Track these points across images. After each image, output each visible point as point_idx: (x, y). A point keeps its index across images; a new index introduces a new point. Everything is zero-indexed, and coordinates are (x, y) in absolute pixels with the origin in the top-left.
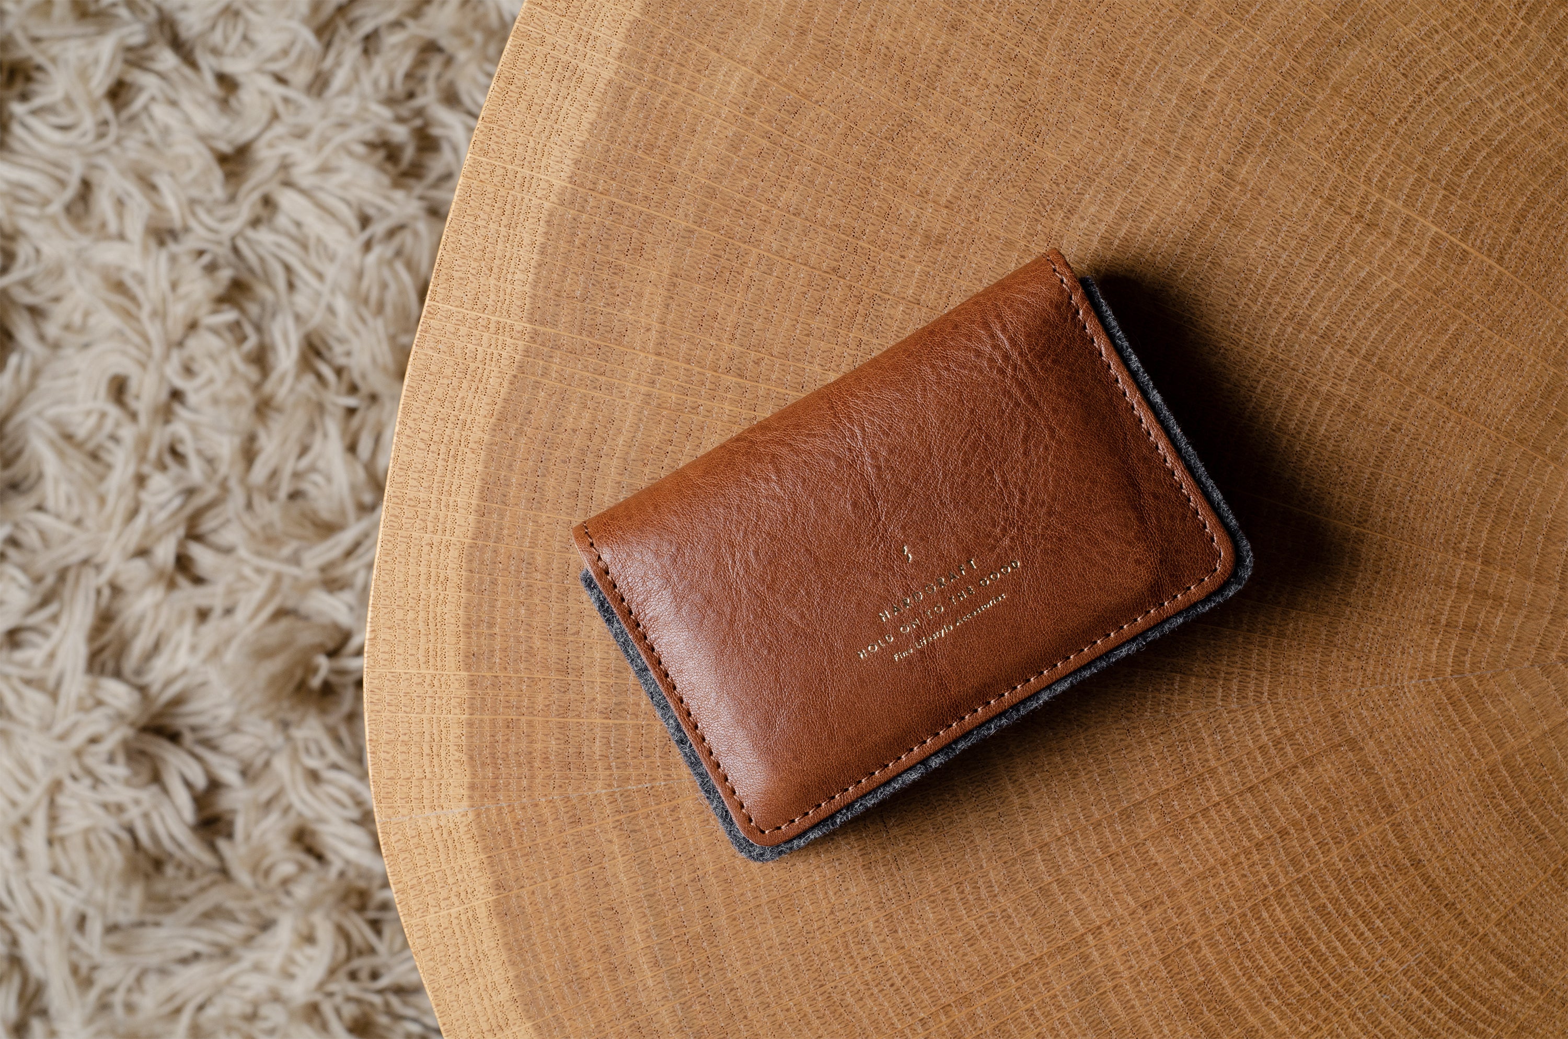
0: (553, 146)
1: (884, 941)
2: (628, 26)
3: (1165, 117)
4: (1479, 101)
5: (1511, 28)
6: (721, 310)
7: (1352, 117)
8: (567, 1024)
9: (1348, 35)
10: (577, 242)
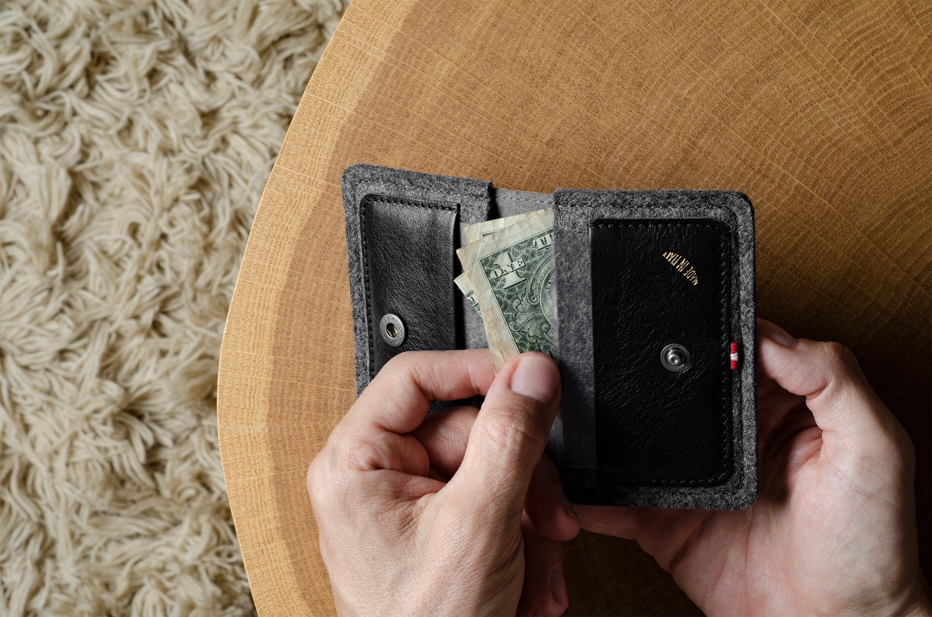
0: (349, 92)
2: (394, 35)
3: (664, 110)
4: (827, 119)
5: (848, 83)
7: (761, 120)
8: (304, 544)
9: (763, 77)
10: (355, 142)
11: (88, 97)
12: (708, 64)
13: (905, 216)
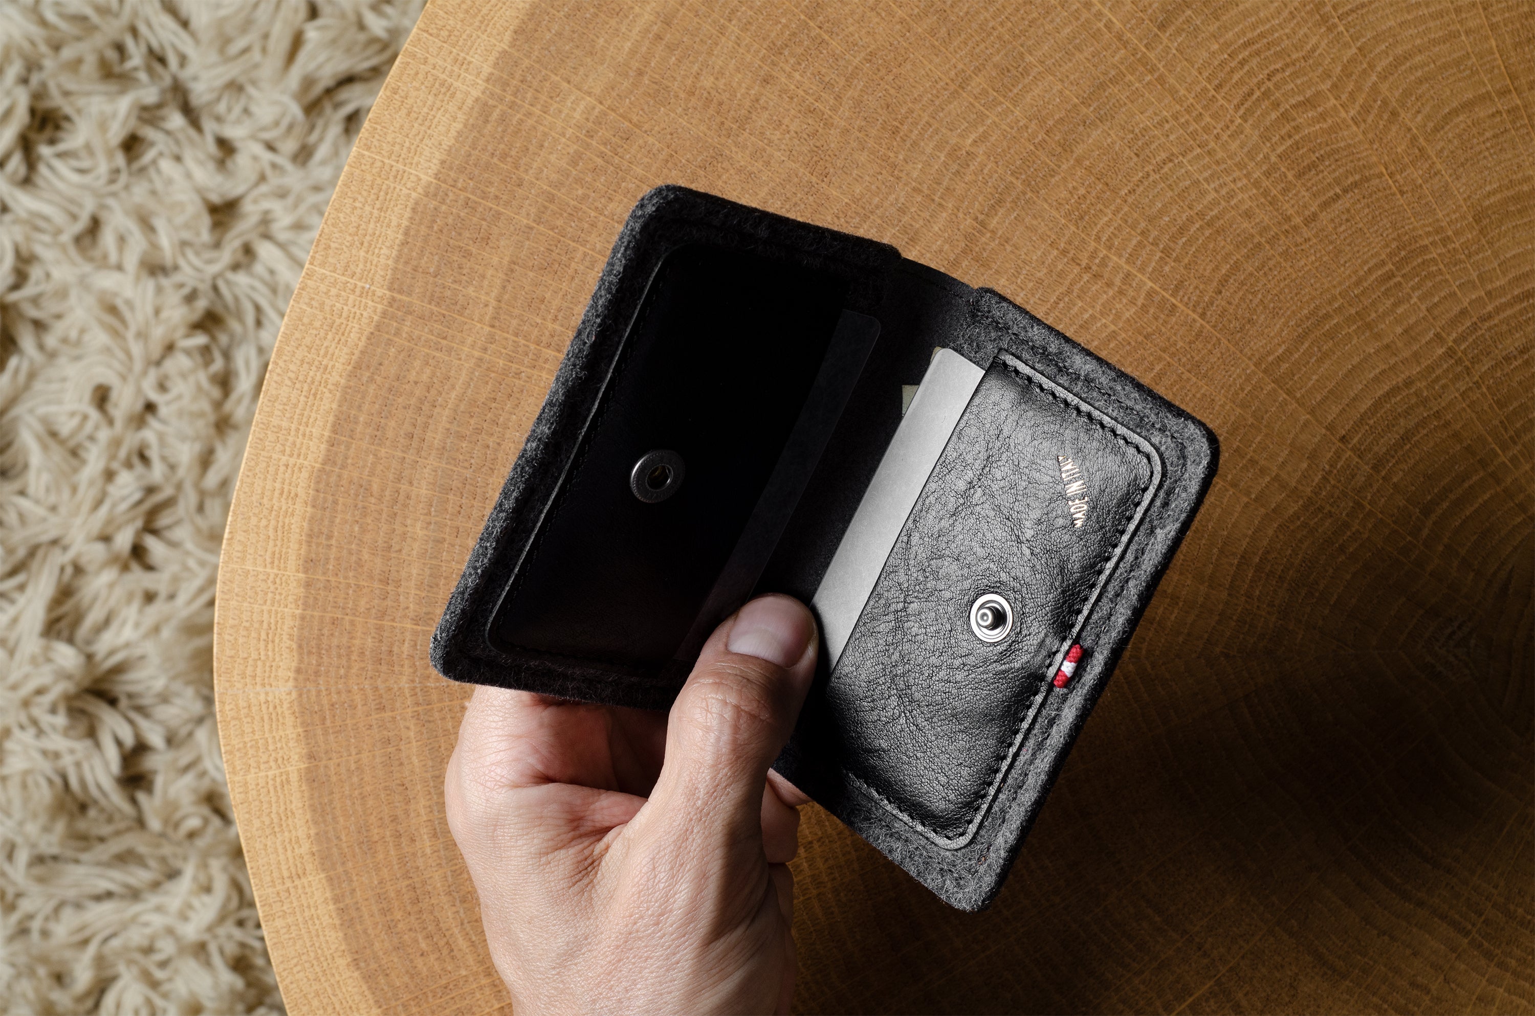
0: (425, 147)
2: (497, 55)
3: (933, 171)
4: (1197, 182)
5: (1229, 124)
6: (548, 295)
7: (1090, 186)
8: (355, 879)
10: (436, 228)
11: (27, 182)
12: (1005, 97)
13: (1323, 338)
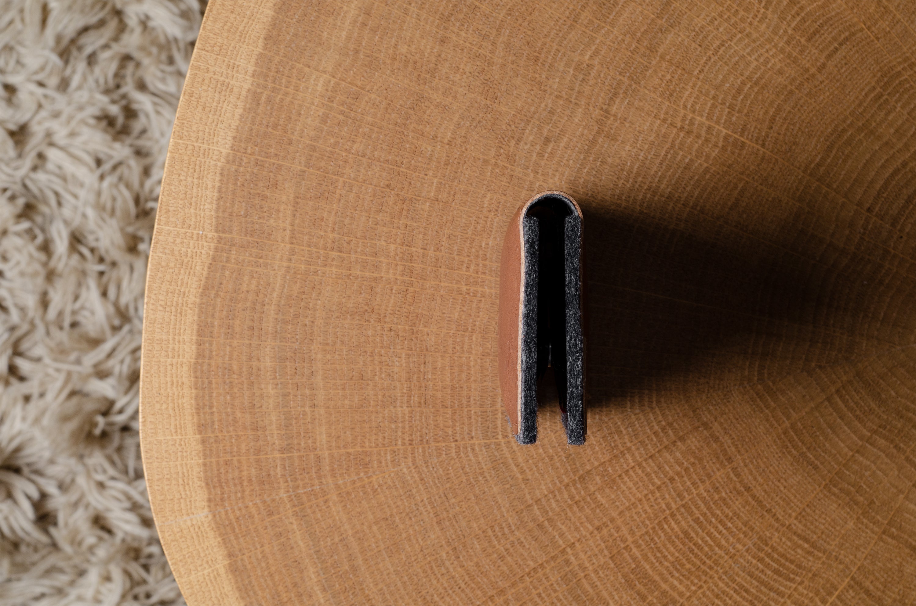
0: (220, 130)
1: (453, 563)
2: (256, 57)
3: (567, 82)
4: (743, 57)
5: (757, 14)
6: (325, 215)
7: (673, 72)
9: (666, 26)
10: (239, 184)
12: (605, 22)
13: (844, 146)
